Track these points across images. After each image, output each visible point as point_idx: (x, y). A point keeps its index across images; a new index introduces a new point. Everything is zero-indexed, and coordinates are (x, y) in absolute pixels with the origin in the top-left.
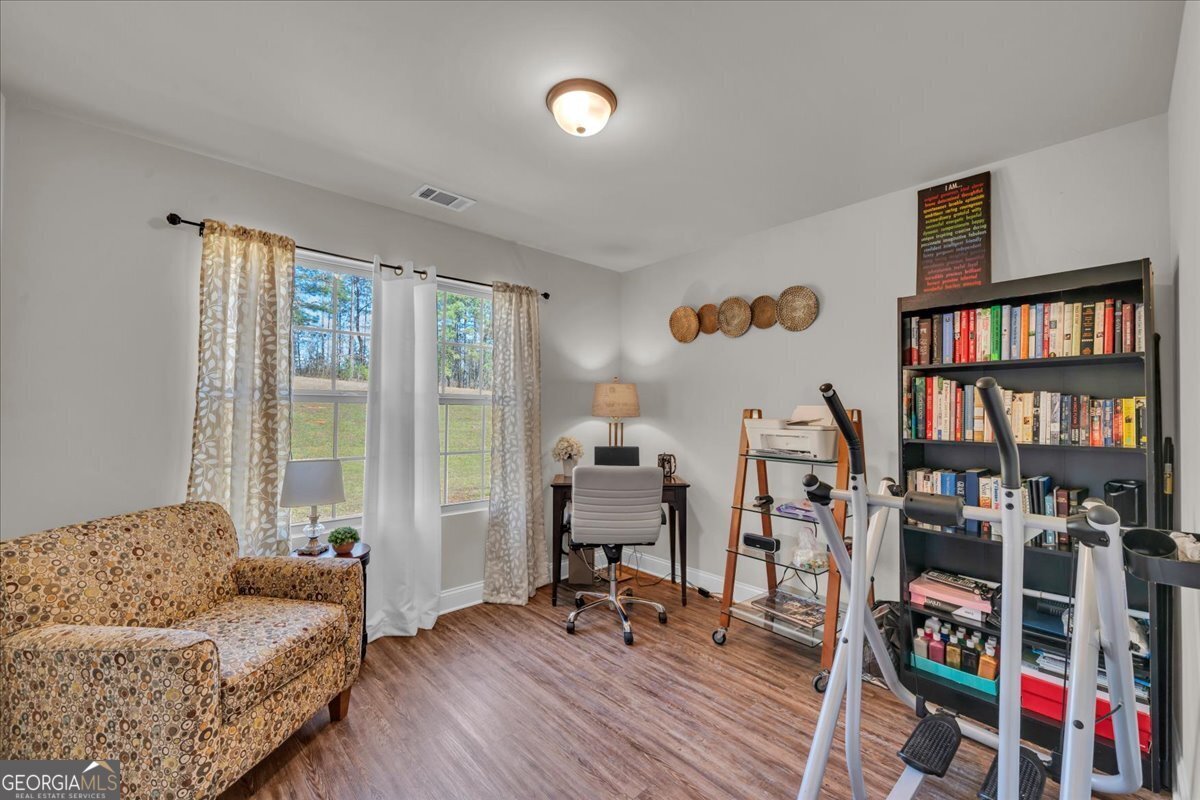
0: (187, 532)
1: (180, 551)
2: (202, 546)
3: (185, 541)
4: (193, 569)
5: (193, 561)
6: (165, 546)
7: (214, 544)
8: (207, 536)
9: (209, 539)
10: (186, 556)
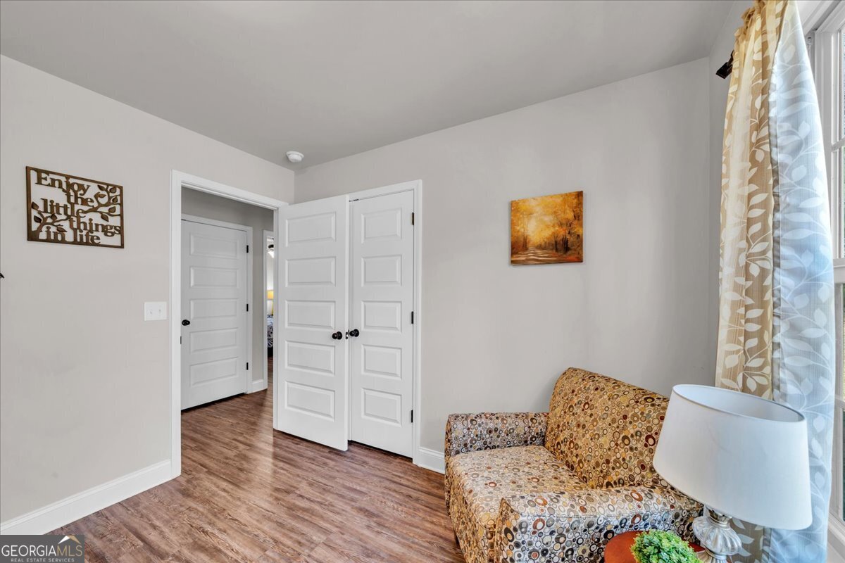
0: (621, 416)
1: (604, 425)
2: (622, 436)
3: (614, 421)
4: (601, 446)
5: (605, 441)
6: (600, 414)
7: (633, 443)
8: (632, 432)
9: (632, 436)
10: (605, 432)
